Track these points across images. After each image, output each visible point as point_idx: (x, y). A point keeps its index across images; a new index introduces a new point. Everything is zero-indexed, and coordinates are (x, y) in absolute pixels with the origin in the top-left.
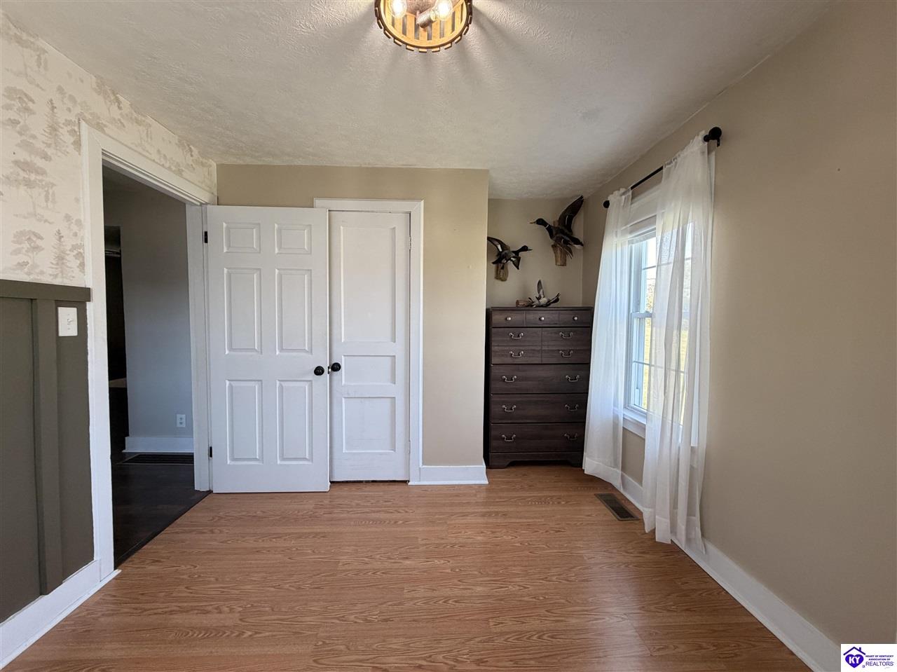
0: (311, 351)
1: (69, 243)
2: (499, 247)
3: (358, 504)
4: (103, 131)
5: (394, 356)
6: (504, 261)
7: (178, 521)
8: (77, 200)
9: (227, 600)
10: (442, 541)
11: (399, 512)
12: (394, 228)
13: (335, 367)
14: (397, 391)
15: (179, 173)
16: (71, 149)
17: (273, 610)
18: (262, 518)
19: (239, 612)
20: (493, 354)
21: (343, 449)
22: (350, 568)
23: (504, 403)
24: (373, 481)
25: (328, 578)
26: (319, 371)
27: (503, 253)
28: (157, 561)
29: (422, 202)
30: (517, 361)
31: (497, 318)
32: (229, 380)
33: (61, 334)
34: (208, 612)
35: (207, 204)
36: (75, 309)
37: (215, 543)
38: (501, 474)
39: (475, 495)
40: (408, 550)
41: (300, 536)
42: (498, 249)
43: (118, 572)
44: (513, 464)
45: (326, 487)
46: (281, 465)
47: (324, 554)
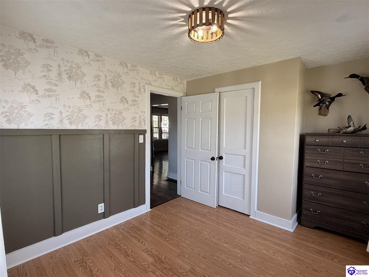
0: (210, 151)
1: (142, 118)
2: (319, 96)
3: (223, 217)
4: (151, 85)
5: (245, 156)
6: (321, 104)
7: (169, 202)
8: (144, 106)
9: (168, 228)
10: (246, 245)
11: (236, 226)
12: (247, 96)
13: (221, 158)
14: (246, 172)
15: (173, 89)
16: (143, 93)
17: (176, 237)
18: (189, 209)
19: (169, 233)
20: (305, 160)
21: (223, 193)
22: (204, 236)
23: (312, 190)
24: (235, 211)
25: (196, 236)
26: (213, 159)
27: (322, 99)
28: (159, 211)
29: (260, 82)
30: (323, 166)
31: (308, 140)
32: (186, 158)
33: (140, 142)
34: (163, 229)
35: (182, 97)
36: (143, 136)
37: (174, 212)
38: (305, 231)
39: (280, 234)
40: (229, 241)
41: (196, 219)
42: (319, 98)
43: (151, 210)
44: (317, 228)
45: (215, 206)
46: (199, 192)
47: (200, 228)
